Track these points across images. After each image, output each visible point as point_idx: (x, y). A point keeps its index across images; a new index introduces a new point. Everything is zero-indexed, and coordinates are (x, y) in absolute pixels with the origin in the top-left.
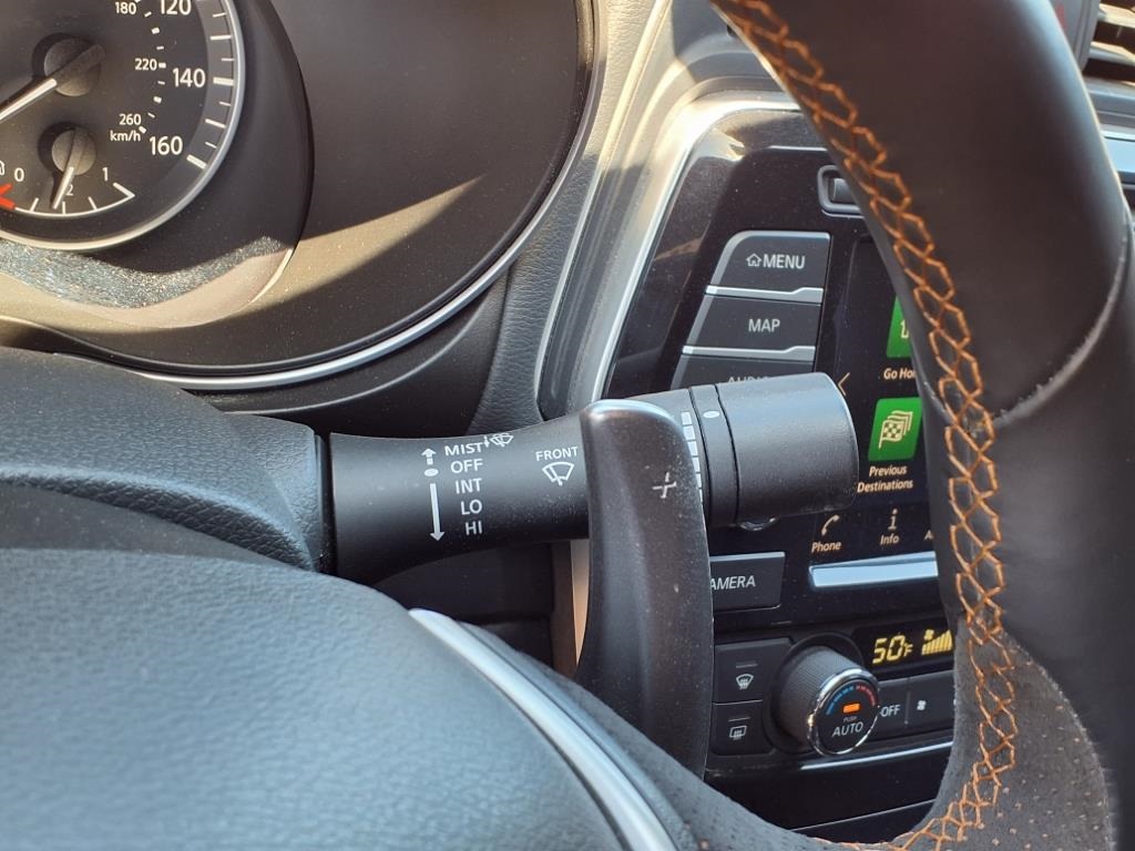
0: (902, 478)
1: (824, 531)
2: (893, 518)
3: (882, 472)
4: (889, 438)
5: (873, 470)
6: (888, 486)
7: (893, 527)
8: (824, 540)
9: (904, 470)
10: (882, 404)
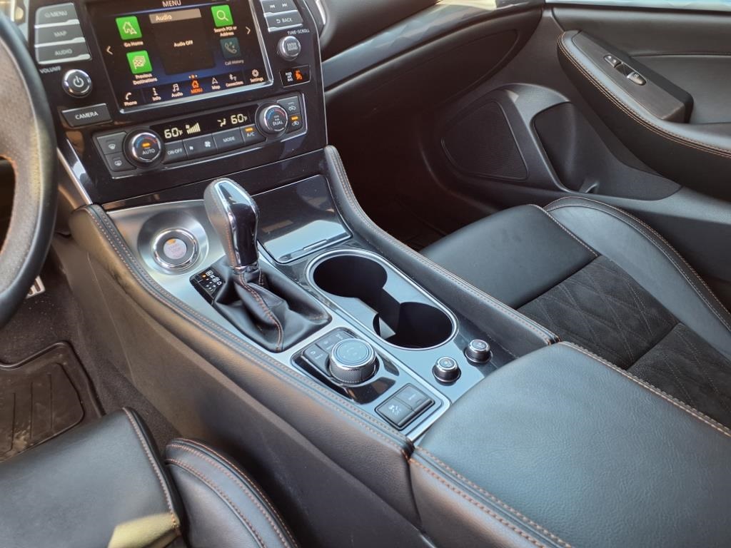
0: (151, 78)
1: (127, 99)
2: (155, 92)
3: (141, 77)
4: (138, 65)
5: (137, 77)
6: (147, 81)
7: (156, 94)
8: (129, 101)
9: (150, 75)
10: (130, 55)
